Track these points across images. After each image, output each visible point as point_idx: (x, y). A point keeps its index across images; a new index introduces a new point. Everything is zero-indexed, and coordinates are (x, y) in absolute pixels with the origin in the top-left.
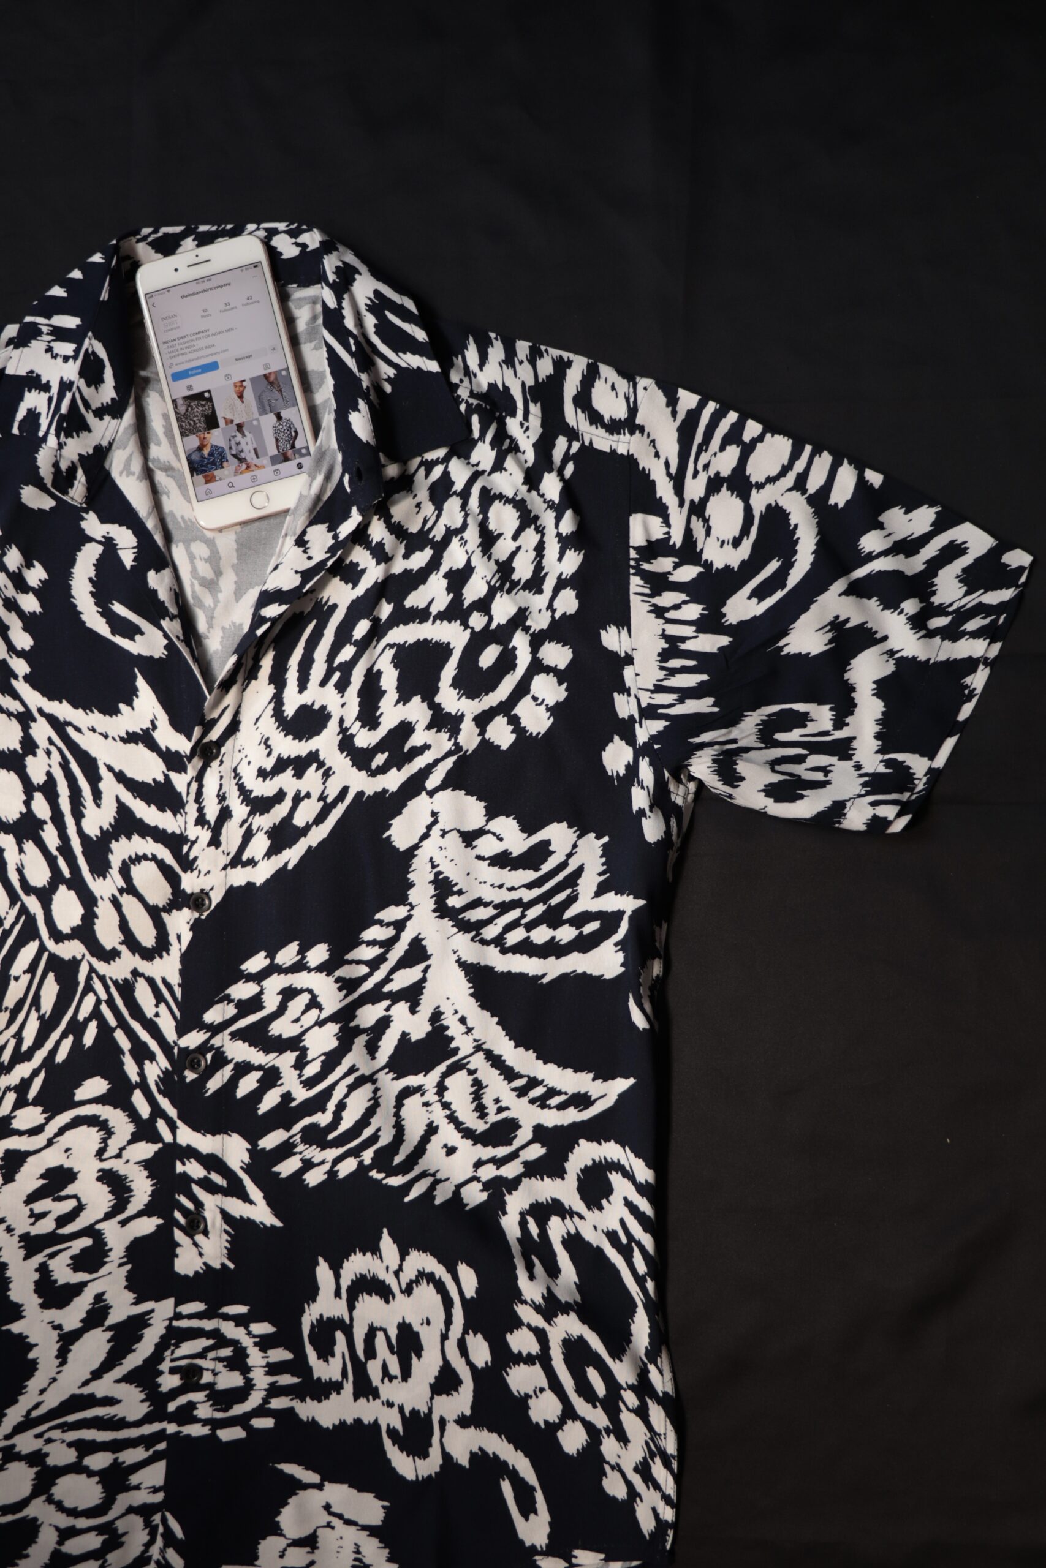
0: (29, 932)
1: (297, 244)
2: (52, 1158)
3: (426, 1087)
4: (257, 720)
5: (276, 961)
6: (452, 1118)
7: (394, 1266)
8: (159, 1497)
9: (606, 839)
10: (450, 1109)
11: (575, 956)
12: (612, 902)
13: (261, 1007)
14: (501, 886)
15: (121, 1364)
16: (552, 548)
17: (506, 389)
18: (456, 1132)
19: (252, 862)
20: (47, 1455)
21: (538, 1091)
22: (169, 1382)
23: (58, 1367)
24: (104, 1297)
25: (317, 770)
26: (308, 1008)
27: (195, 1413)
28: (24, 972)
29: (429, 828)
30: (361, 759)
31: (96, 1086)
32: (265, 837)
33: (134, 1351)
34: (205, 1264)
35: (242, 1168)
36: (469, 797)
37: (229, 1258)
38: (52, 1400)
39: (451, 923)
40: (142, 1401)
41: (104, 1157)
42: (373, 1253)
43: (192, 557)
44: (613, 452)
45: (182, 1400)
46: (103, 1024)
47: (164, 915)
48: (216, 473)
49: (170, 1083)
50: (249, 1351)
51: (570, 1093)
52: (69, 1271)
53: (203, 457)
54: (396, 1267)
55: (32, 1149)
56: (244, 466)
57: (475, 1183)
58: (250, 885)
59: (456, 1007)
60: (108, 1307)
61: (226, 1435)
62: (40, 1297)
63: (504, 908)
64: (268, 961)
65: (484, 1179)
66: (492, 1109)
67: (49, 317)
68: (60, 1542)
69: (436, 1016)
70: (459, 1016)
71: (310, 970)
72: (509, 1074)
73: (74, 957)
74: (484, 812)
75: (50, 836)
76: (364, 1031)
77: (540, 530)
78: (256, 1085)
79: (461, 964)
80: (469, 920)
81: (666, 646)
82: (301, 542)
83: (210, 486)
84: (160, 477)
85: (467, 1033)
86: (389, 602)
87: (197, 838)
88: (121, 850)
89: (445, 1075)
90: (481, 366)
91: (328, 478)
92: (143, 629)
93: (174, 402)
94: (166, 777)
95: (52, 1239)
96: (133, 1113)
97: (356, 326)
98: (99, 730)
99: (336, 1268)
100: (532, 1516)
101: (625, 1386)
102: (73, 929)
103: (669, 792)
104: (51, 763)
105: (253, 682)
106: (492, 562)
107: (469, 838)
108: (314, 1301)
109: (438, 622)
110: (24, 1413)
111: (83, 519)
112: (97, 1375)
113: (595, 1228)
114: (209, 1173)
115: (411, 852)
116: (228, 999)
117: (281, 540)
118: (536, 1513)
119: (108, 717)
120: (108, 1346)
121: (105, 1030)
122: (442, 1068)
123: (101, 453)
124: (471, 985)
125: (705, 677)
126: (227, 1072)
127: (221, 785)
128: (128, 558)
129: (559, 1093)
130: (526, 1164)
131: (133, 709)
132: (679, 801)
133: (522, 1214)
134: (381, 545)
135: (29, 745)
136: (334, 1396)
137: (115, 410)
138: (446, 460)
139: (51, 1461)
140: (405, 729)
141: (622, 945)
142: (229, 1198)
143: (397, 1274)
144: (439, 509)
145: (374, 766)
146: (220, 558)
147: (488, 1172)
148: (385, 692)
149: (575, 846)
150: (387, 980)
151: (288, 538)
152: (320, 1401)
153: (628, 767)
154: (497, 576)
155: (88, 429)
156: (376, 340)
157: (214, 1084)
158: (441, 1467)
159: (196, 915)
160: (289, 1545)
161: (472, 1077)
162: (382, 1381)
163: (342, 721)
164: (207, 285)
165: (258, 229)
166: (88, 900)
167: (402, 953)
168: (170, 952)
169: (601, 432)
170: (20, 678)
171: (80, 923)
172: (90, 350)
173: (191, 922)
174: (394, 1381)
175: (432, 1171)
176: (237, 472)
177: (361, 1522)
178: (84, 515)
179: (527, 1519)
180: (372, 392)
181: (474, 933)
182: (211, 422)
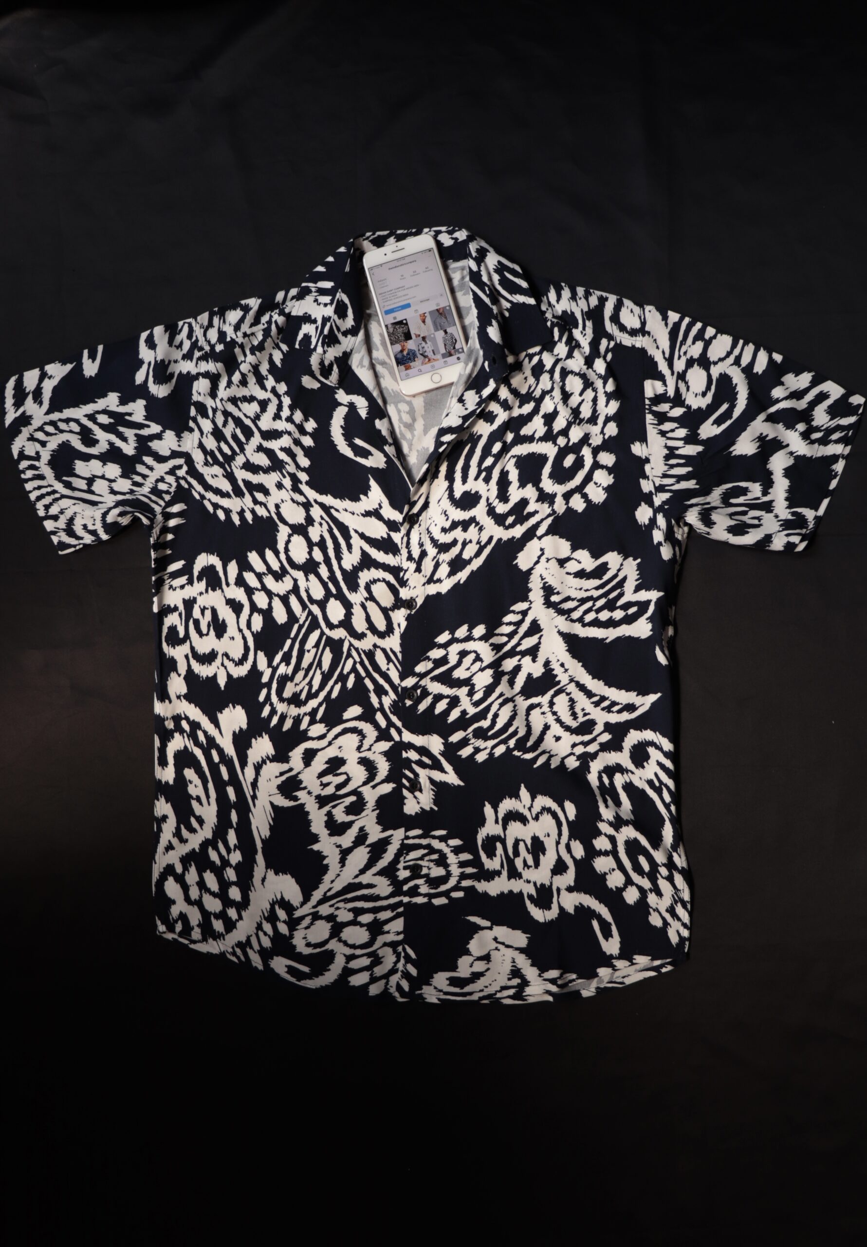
0: (314, 625)
1: (452, 238)
2: (332, 752)
3: (543, 704)
4: (439, 501)
5: (455, 636)
6: (558, 720)
7: (528, 805)
8: (401, 937)
9: (639, 560)
10: (557, 715)
11: (624, 627)
12: (644, 596)
13: (447, 662)
14: (581, 589)
15: (376, 865)
16: (602, 400)
17: (573, 313)
18: (560, 728)
19: (439, 581)
20: (337, 916)
21: (606, 704)
22: (403, 874)
23: (340, 868)
24: (364, 829)
25: (475, 526)
26: (474, 661)
27: (419, 890)
28: (313, 647)
29: (539, 557)
30: (500, 520)
31: (355, 711)
32: (447, 566)
33: (383, 858)
34: (421, 808)
35: (440, 753)
36: (561, 539)
37: (434, 805)
38: (338, 886)
39: (553, 611)
40: (389, 885)
41: (361, 750)
42: (516, 798)
43: (399, 411)
44: (633, 346)
45: (411, 884)
46: (358, 675)
47: (390, 613)
48: (411, 364)
49: (396, 708)
50: (448, 855)
51: (624, 703)
52: (344, 815)
53: (403, 356)
55: (320, 747)
56: (427, 360)
57: (572, 756)
58: (439, 594)
59: (558, 658)
60: (367, 834)
61: (437, 902)
62: (328, 830)
63: (583, 601)
64: (450, 636)
65: (577, 754)
66: (580, 714)
67: (316, 283)
68: (347, 962)
69: (547, 663)
70: (560, 663)
71: (475, 640)
72: (589, 694)
73: (340, 638)
74: (569, 547)
75: (324, 571)
76: (506, 673)
77: (595, 390)
78: (445, 706)
79: (560, 633)
80: (563, 608)
81: (668, 452)
82: (461, 400)
83: (408, 371)
84: (379, 368)
85: (564, 672)
86: (511, 432)
87: (408, 568)
88: (365, 576)
89: (553, 696)
90: (558, 301)
91: (475, 364)
92: (373, 453)
93: (386, 326)
94: (389, 535)
95: (333, 798)
96: (376, 726)
97: (488, 280)
98: (349, 510)
99: (495, 807)
100: (610, 939)
101: (660, 864)
102: (340, 622)
103: (674, 532)
104: (322, 530)
105: (436, 480)
106: (569, 408)
107: (561, 562)
108: (484, 826)
109: (540, 442)
110: (323, 894)
111: (336, 393)
112: (362, 871)
113: (641, 778)
114: (421, 757)
115: (529, 572)
116: (428, 659)
118: (612, 937)
119: (354, 503)
120: (368, 856)
121: (359, 679)
122: (552, 692)
123: (347, 355)
124: (566, 644)
125: (690, 469)
126: (429, 700)
127: (420, 538)
128: (363, 413)
129: (618, 704)
130: (601, 744)
131: (368, 497)
132: (679, 537)
133: (600, 773)
134: (506, 400)
135: (310, 521)
136: (496, 878)
137: (353, 332)
138: (540, 353)
139: (339, 919)
140: (524, 502)
141: (651, 619)
142: (433, 771)
143: (530, 809)
144: (538, 380)
145: (507, 523)
147: (579, 750)
148: (511, 482)
149: (622, 565)
150: (518, 644)
151: (453, 399)
152: (489, 881)
153: (650, 519)
154: (572, 416)
155: (339, 342)
156: (499, 288)
157: (422, 707)
158: (559, 914)
159: (409, 612)
160: (475, 960)
161: (568, 697)
162: (524, 869)
163: (487, 499)
164: (402, 262)
165: (430, 231)
166: (348, 605)
167: (526, 629)
168: (395, 634)
169: (626, 335)
170: (304, 483)
171: (343, 618)
172: (340, 300)
173: (406, 616)
174: (531, 869)
175: (548, 750)
176: (423, 364)
177: (515, 946)
178: (337, 391)
179: (607, 940)
180: (499, 316)
181: (566, 616)
182: (408, 336)
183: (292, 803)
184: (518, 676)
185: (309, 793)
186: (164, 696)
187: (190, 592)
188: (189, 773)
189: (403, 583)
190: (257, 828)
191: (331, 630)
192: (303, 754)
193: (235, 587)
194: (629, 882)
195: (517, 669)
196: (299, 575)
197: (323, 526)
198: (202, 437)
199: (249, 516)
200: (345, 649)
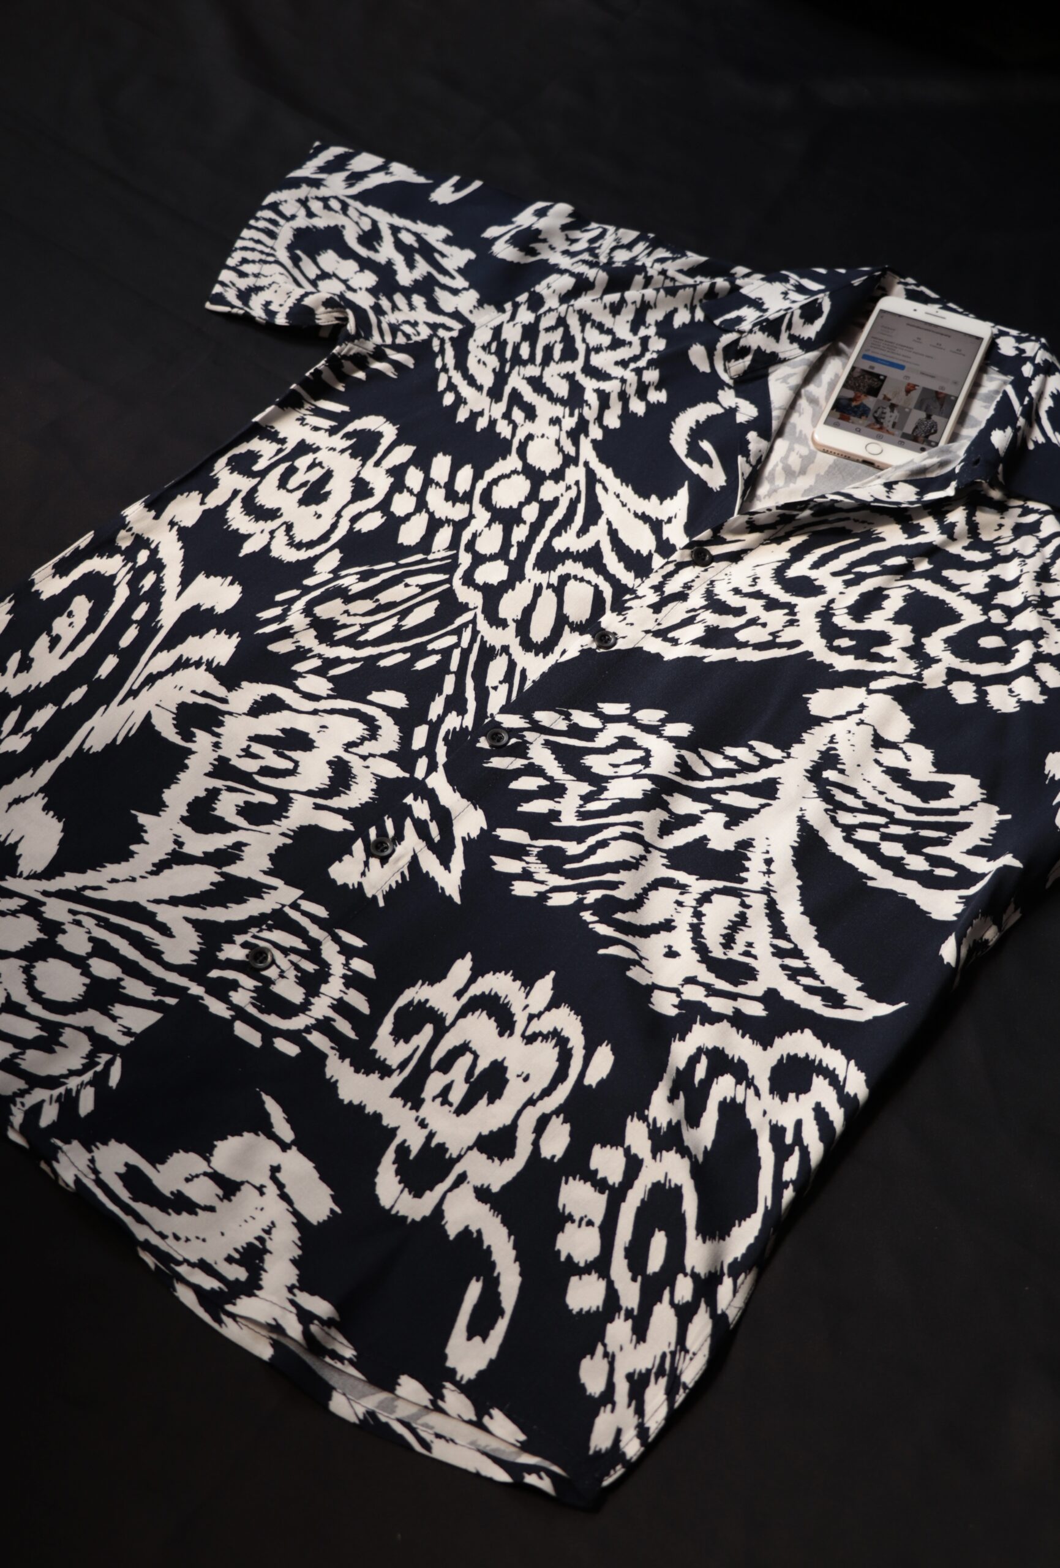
0: (446, 569)
1: (1017, 348)
2: (303, 724)
3: (690, 889)
4: (759, 565)
5: (634, 715)
6: (696, 930)
8: (124, 1041)
9: (1008, 817)
10: (699, 919)
11: (913, 884)
12: (977, 864)
13: (590, 739)
14: (881, 793)
15: (205, 909)
18: (689, 941)
20: (64, 932)
21: (796, 963)
22: (234, 951)
23: (147, 872)
24: (243, 848)
25: (786, 615)
26: (634, 762)
27: (232, 993)
28: (417, 586)
29: (849, 714)
30: (829, 630)
32: (704, 629)
33: (227, 907)
34: (360, 884)
35: (463, 839)
36: (903, 714)
37: (384, 897)
39: (815, 789)
40: (192, 952)
41: (350, 750)
42: (524, 985)
43: (790, 449)
45: (230, 974)
46: (444, 663)
47: (567, 629)
49: (459, 741)
50: (331, 979)
51: (827, 984)
52: (234, 810)
53: (849, 405)
54: (535, 1011)
56: (878, 426)
57: (674, 995)
58: (658, 656)
59: (769, 848)
60: (238, 858)
61: (241, 1030)
62: (188, 811)
63: (872, 809)
64: (627, 712)
65: (684, 997)
66: (739, 946)
67: (801, 277)
69: (746, 844)
70: (767, 856)
71: (660, 736)
72: (779, 929)
73: (467, 604)
74: (908, 732)
75: (520, 533)
76: (669, 811)
78: (535, 788)
79: (801, 820)
80: (834, 795)
82: (889, 486)
83: (841, 422)
84: (803, 403)
85: (764, 873)
86: (930, 563)
87: (644, 596)
88: (572, 568)
89: (716, 891)
91: (942, 464)
92: (714, 465)
93: (853, 368)
94: (650, 555)
95: (246, 778)
96: (406, 738)
97: (1037, 393)
98: (622, 498)
99: (476, 973)
100: (477, 1339)
102: (486, 584)
104: (564, 494)
105: (775, 544)
106: (1038, 591)
107: (879, 742)
108: (432, 984)
109: (963, 598)
110: (80, 885)
111: (723, 389)
112: (174, 901)
113: (765, 1113)
114: (431, 820)
115: (819, 721)
116: (568, 716)
117: (873, 477)
118: (484, 1340)
119: (636, 496)
120: (208, 887)
121: (442, 668)
122: (720, 884)
124: (798, 840)
126: (518, 763)
127: (693, 581)
128: (741, 418)
129: (817, 978)
130: (737, 1012)
131: (661, 503)
133: (700, 1051)
134: (952, 526)
135: (558, 475)
136: (375, 1076)
137: (806, 345)
138: (1044, 513)
139: (61, 939)
140: (884, 639)
141: (965, 900)
142: (430, 853)
143: (531, 1017)
144: (1016, 538)
145: (836, 643)
146: (813, 462)
147: (694, 994)
149: (974, 804)
150: (723, 791)
151: (880, 479)
152: (357, 1071)
155: (777, 339)
156: (1043, 414)
157: (498, 763)
158: (424, 1218)
159: (594, 646)
160: (205, 1174)
161: (741, 909)
162: (434, 1099)
163: (832, 601)
164: (932, 328)
165: (993, 326)
167: (751, 782)
168: (547, 657)
170: (589, 439)
171: (496, 584)
172: (819, 301)
173: (585, 647)
174: (446, 1107)
176: (869, 426)
177: (297, 1206)
178: (725, 388)
179: (469, 1338)
180: (1020, 433)
181: (831, 807)
182: (874, 392)
183: (177, 740)
184: (683, 830)
185: (217, 745)
186: (157, 505)
187: (320, 439)
188: (81, 606)
189: (619, 607)
190: (93, 729)
191: (463, 584)
192: (262, 698)
193: (385, 472)
194: (601, 1266)
195: (692, 820)
196: (482, 515)
197: (569, 491)
198: (508, 322)
199: (482, 424)
200: (459, 621)
